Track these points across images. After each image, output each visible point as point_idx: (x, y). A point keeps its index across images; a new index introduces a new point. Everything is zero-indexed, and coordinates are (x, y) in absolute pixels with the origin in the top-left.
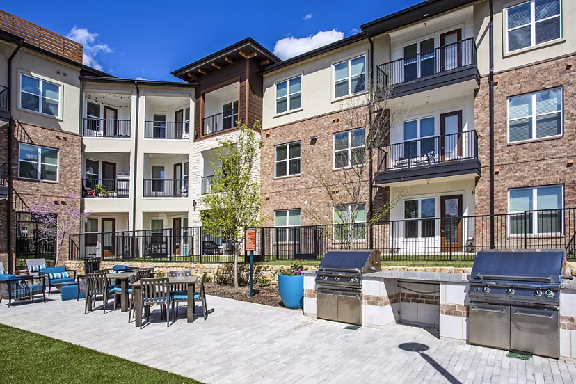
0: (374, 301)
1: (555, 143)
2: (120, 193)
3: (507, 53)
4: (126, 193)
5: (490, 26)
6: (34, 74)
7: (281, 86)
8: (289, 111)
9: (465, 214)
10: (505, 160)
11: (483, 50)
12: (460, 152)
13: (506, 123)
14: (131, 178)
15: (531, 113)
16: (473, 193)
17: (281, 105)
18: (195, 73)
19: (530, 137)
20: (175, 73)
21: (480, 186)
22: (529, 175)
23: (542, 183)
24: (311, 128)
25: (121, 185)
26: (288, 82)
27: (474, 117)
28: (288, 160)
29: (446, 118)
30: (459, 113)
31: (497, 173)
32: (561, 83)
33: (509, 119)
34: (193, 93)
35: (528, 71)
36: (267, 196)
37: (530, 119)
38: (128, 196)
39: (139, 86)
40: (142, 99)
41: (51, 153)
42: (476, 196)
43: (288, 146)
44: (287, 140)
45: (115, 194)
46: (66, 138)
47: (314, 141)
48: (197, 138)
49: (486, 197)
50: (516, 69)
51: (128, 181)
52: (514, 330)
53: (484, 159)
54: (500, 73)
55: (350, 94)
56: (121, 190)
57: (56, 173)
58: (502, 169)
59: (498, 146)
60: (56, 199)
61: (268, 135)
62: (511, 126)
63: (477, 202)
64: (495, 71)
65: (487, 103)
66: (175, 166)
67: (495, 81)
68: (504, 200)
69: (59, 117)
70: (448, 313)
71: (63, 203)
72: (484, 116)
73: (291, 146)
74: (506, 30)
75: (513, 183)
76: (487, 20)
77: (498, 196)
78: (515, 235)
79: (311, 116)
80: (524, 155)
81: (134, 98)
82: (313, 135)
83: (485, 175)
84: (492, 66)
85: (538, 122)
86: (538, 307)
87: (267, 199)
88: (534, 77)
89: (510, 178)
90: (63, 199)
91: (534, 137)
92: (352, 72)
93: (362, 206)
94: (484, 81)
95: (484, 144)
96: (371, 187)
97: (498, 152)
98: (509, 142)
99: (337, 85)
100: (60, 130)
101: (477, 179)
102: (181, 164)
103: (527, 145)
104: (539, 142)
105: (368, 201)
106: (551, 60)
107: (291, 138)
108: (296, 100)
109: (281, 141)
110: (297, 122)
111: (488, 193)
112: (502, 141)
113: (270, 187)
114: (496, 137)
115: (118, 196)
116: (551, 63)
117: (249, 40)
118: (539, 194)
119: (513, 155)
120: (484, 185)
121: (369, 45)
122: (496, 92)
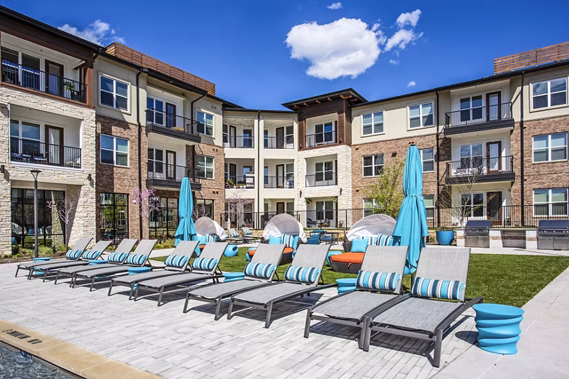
0: (495, 238)
1: (563, 164)
2: (247, 185)
3: (532, 110)
4: (253, 186)
5: (521, 92)
6: (202, 110)
7: (367, 116)
8: (373, 134)
9: (504, 204)
10: (531, 172)
11: (516, 107)
12: (500, 167)
13: (531, 151)
14: (256, 175)
15: (547, 146)
16: (510, 190)
17: (367, 129)
18: (301, 106)
19: (547, 160)
20: (284, 105)
21: (514, 187)
22: (546, 181)
23: (555, 186)
24: (392, 146)
25: (249, 180)
26: (373, 115)
27: (510, 146)
28: (373, 166)
29: (490, 145)
30: (499, 143)
31: (526, 180)
32: (567, 130)
33: (533, 149)
34: (296, 118)
35: (546, 122)
36: (358, 189)
37: (547, 150)
38: (253, 188)
39: (259, 113)
40: (262, 122)
41: (210, 160)
42: (512, 193)
43: (373, 157)
44: (373, 153)
45: (245, 187)
46: (217, 150)
47: (394, 155)
48: (300, 149)
49: (519, 194)
50: (538, 120)
51: (253, 177)
52: (555, 244)
53: (517, 171)
54: (528, 121)
55: (422, 126)
56: (248, 184)
57: (212, 172)
58: (529, 177)
59: (526, 164)
60: (214, 190)
61: (357, 149)
62: (535, 153)
63: (512, 196)
64: (524, 119)
65: (519, 139)
66: (277, 166)
67: (524, 126)
68: (530, 196)
69: (213, 136)
70: (529, 240)
71: (217, 193)
72: (517, 146)
73: (376, 157)
74: (532, 96)
75: (537, 186)
76: (519, 89)
77: (526, 193)
78: (538, 216)
79: (391, 138)
80: (544, 170)
81: (256, 121)
82: (393, 150)
83: (518, 181)
84: (522, 116)
85: (552, 151)
86: (563, 236)
87: (358, 191)
88: (550, 126)
89: (534, 183)
90: (217, 190)
91: (550, 160)
92: (423, 112)
93: (431, 197)
94: (517, 125)
95: (517, 163)
96: (438, 185)
97: (526, 167)
98: (533, 162)
99: (411, 120)
100: (214, 145)
101: (512, 183)
102: (283, 165)
103: (545, 165)
104: (553, 163)
105: (436, 194)
106: (561, 117)
107: (376, 152)
108: (379, 127)
109: (368, 153)
110: (381, 141)
111: (520, 191)
112: (529, 161)
113: (360, 183)
114: (525, 159)
115: (247, 188)
116: (561, 118)
117: (351, 89)
118: (552, 193)
119: (536, 170)
120: (517, 186)
121: (436, 97)
122: (525, 132)
